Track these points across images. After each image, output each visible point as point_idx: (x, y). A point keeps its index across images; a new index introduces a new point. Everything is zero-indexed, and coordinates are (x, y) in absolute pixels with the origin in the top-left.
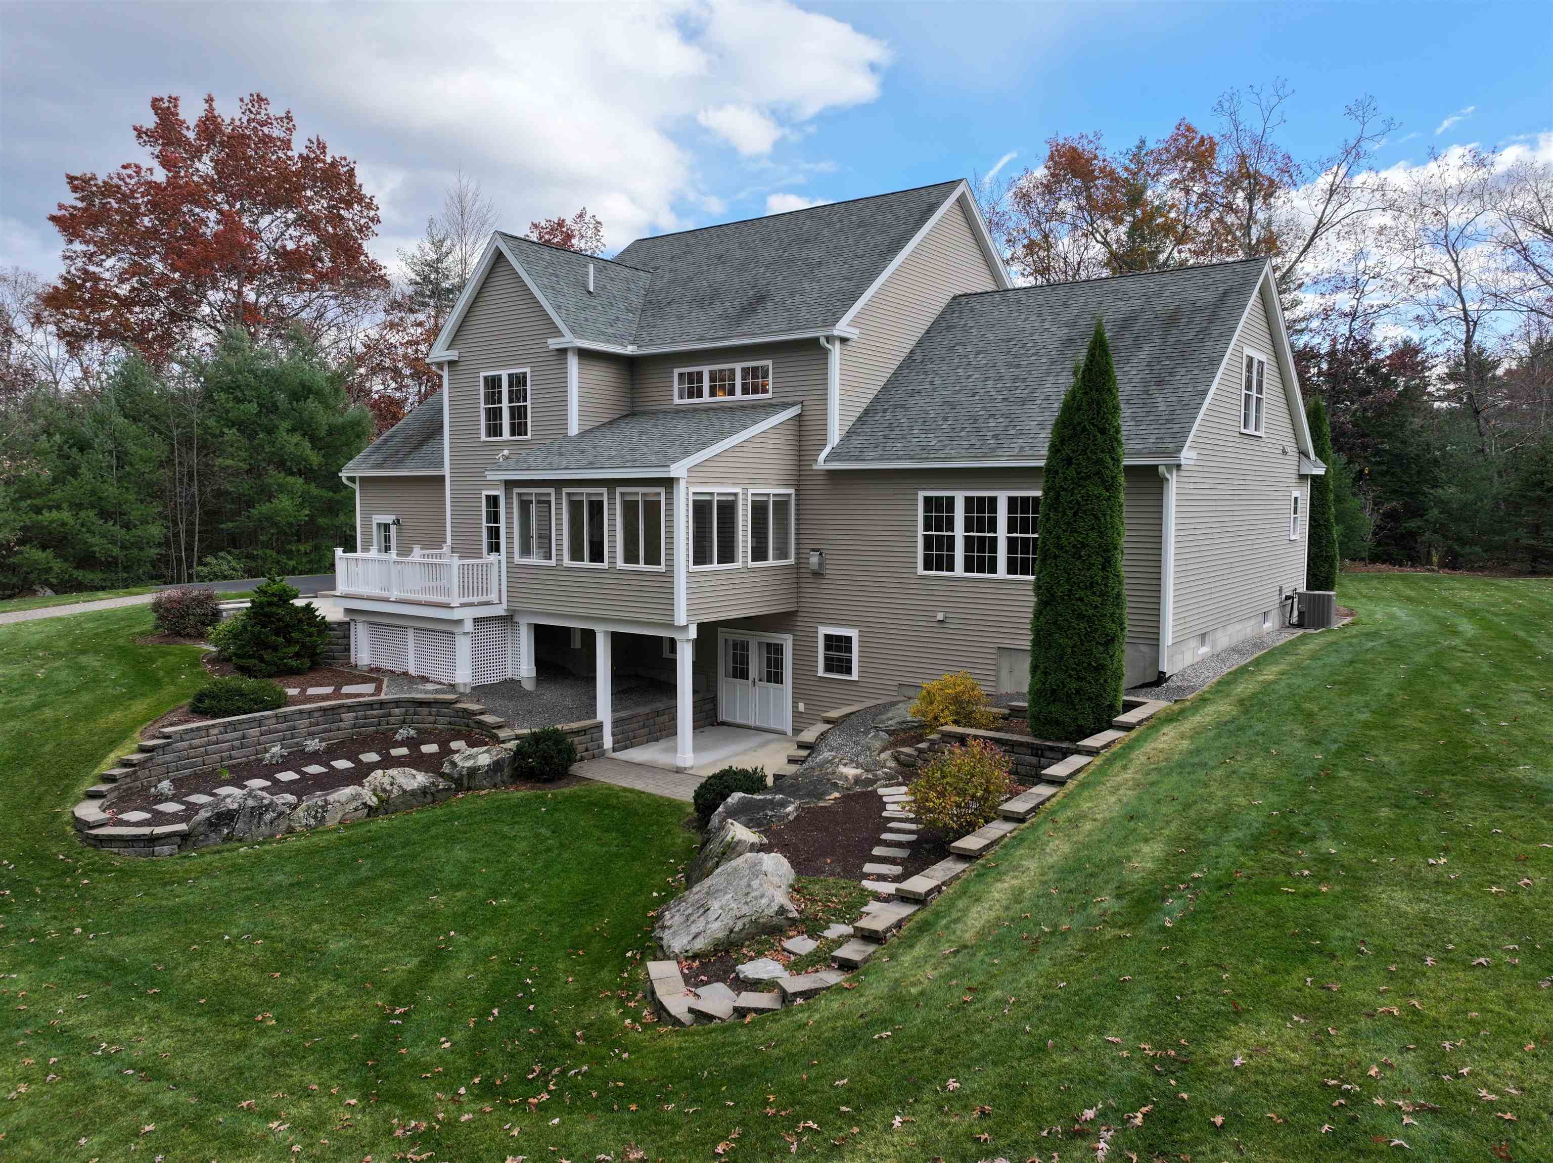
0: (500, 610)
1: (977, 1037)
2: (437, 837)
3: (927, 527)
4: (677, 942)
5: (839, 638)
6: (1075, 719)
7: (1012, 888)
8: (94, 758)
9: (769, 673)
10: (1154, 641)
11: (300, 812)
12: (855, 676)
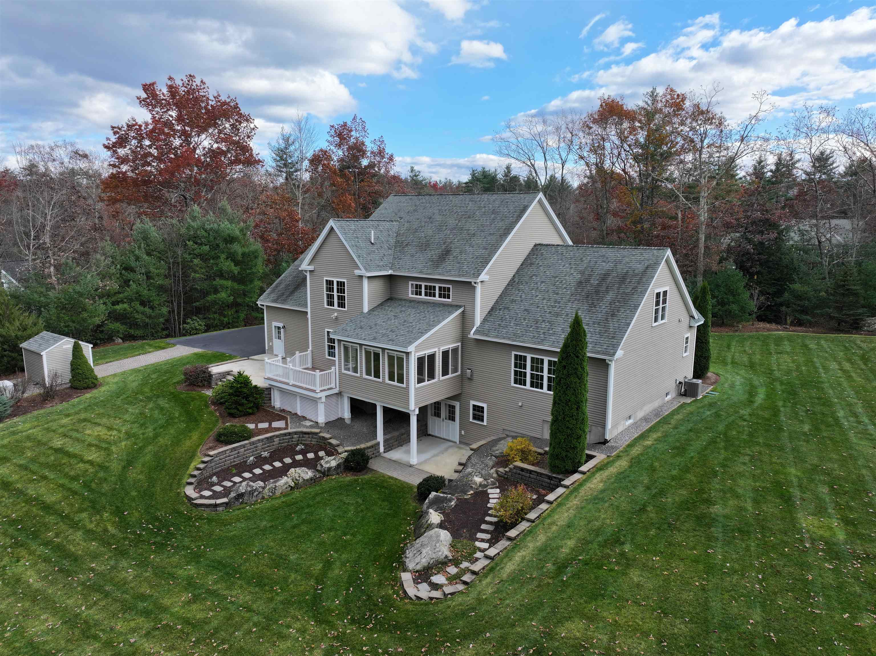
0: (336, 391)
1: (498, 619)
2: (318, 503)
3: (516, 367)
4: (411, 565)
5: (479, 407)
6: (565, 467)
7: (523, 556)
8: (187, 466)
9: (449, 416)
10: (603, 426)
11: (266, 490)
12: (485, 423)
